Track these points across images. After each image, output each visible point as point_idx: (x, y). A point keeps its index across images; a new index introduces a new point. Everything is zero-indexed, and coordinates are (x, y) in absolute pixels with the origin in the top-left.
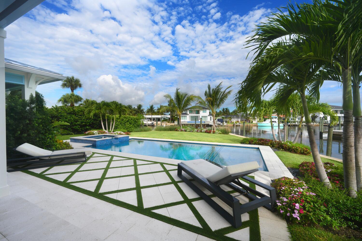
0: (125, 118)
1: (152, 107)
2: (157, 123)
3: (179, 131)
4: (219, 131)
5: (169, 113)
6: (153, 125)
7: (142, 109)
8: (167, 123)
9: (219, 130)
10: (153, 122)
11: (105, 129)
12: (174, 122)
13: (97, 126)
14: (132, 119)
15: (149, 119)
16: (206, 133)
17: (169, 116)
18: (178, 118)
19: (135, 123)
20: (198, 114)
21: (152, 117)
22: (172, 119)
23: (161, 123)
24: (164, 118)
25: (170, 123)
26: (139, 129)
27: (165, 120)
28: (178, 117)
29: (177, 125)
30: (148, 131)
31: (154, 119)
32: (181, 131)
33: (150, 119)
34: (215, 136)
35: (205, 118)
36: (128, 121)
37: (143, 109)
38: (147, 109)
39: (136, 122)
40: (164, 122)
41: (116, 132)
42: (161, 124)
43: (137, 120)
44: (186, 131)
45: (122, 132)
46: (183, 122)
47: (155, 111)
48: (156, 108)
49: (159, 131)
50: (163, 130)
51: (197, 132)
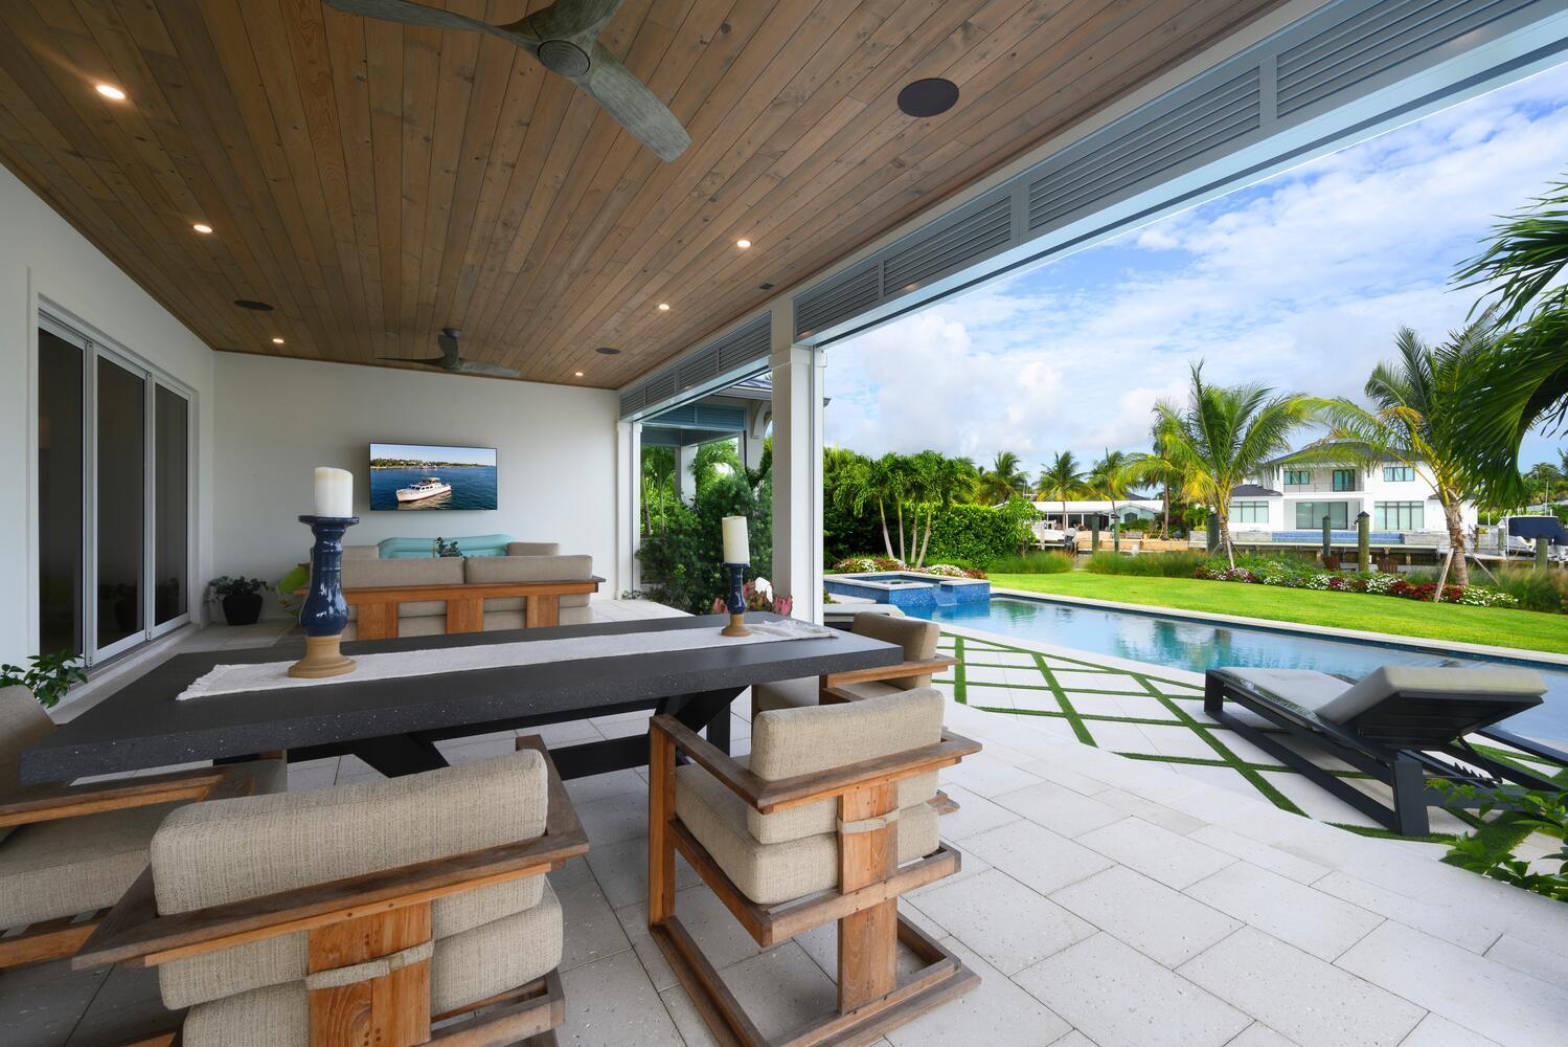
0: (958, 516)
1: (1064, 465)
2: (1095, 537)
3: (1214, 578)
4: (1494, 591)
5: (1160, 487)
6: (1070, 548)
7: (1015, 473)
8: (1146, 540)
9: (1495, 584)
10: (1070, 531)
11: (897, 553)
12: (1184, 536)
13: (866, 544)
14: (985, 518)
15: (1052, 518)
16: (1396, 595)
17: (1158, 506)
18: (1213, 515)
19: (998, 535)
20: (1352, 488)
21: (1067, 509)
22: (1177, 521)
23: (1115, 536)
24: (1130, 517)
25: (1163, 539)
26: (1012, 561)
27: (1133, 523)
28: (1213, 509)
29: (1204, 549)
30: (1054, 572)
31: (1074, 520)
32: (1231, 577)
33: (1057, 518)
34: (1458, 615)
35: (1404, 513)
36: (968, 527)
37: (1022, 474)
38: (1043, 472)
39: (999, 529)
40: (1131, 533)
41: (934, 567)
42: (1117, 544)
43: (1006, 521)
44: (1256, 580)
45: (958, 569)
46: (1246, 533)
47: (1082, 479)
48: (1084, 468)
49: (1108, 573)
50: (1125, 571)
51: (1333, 590)
